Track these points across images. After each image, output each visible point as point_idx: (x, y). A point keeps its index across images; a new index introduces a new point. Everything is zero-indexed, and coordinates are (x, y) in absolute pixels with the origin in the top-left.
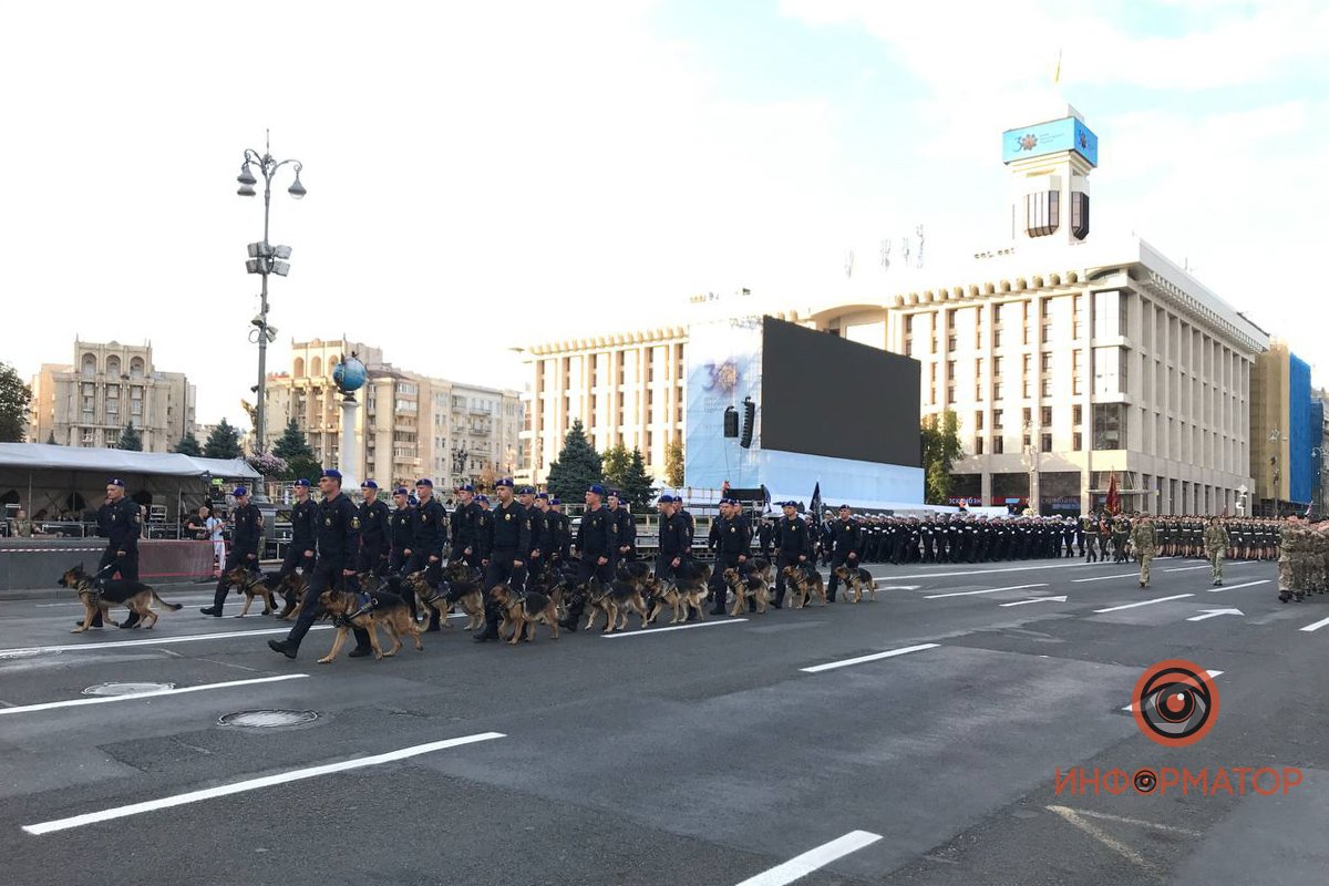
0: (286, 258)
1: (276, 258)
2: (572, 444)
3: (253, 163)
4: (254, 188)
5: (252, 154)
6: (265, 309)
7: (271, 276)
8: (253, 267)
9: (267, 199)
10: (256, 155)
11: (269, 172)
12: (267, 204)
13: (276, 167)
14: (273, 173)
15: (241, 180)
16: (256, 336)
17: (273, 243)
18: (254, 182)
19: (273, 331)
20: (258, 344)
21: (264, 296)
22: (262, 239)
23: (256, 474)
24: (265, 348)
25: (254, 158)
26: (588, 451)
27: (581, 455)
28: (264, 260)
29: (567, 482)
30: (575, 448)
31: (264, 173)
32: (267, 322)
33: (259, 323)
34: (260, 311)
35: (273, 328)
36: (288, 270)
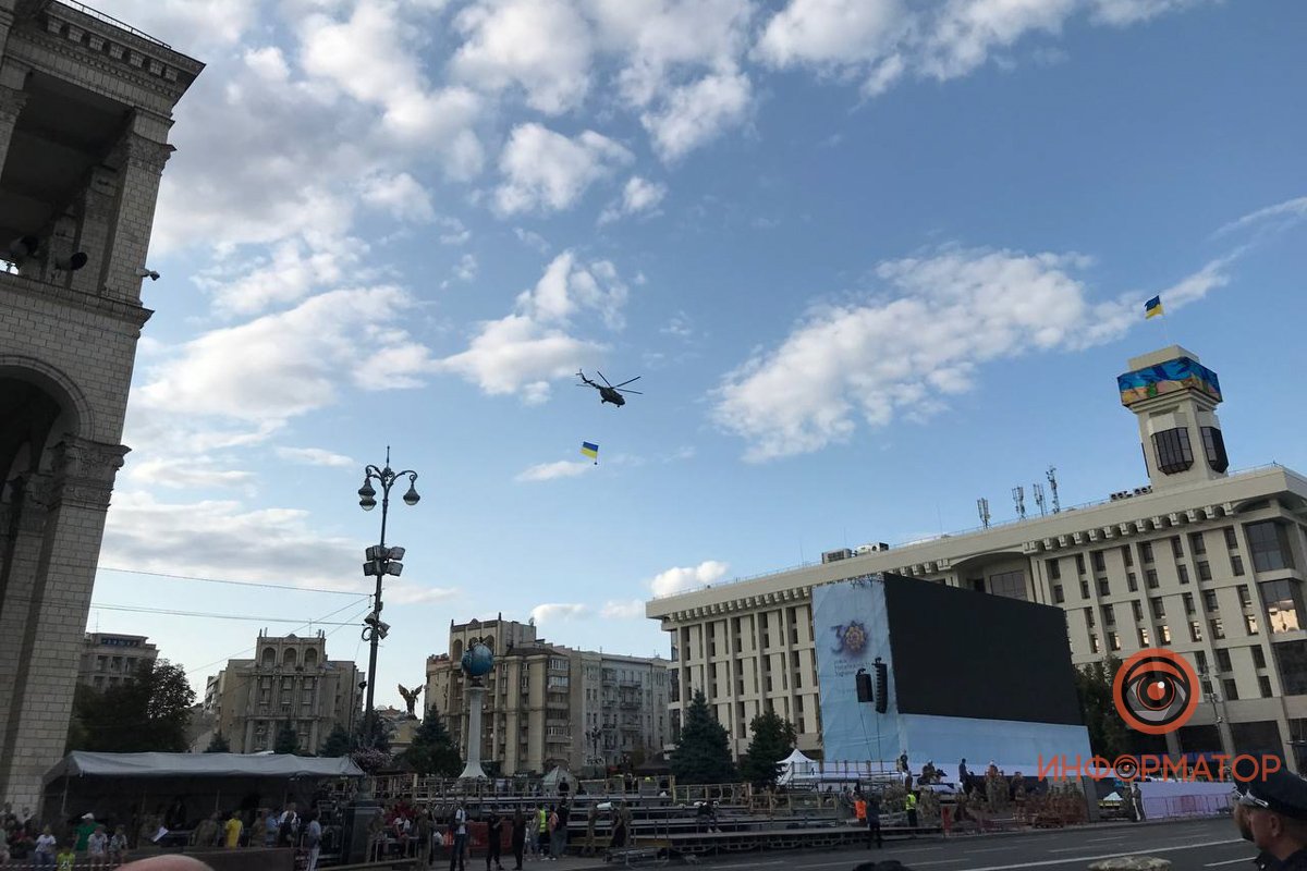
0: (400, 559)
1: (391, 560)
3: (375, 476)
4: (375, 498)
5: (373, 469)
6: (379, 606)
7: (386, 578)
8: (370, 569)
9: (385, 506)
10: (377, 469)
11: (387, 483)
12: (385, 512)
13: (395, 478)
14: (391, 484)
15: (361, 492)
16: (367, 634)
17: (388, 545)
18: (374, 493)
19: (385, 628)
20: (370, 642)
21: (378, 595)
22: (379, 543)
23: (360, 772)
24: (376, 645)
25: (374, 472)
26: (712, 725)
27: (705, 729)
28: (381, 562)
29: (690, 760)
30: (697, 723)
31: (384, 485)
32: (380, 619)
33: (373, 621)
34: (373, 609)
35: (385, 625)
36: (401, 570)
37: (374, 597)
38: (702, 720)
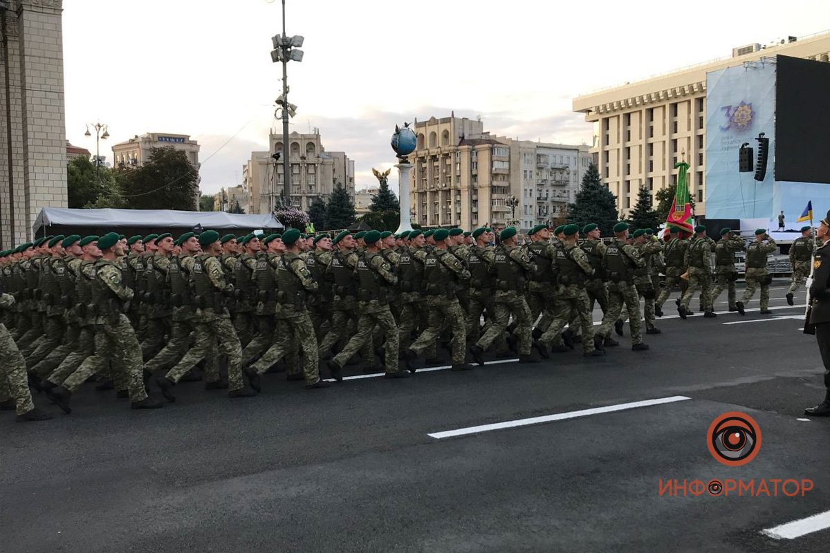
0: (300, 46)
1: (293, 48)
2: (587, 186)
6: (286, 90)
7: (290, 63)
8: (276, 56)
16: (279, 114)
17: (289, 35)
19: (294, 108)
20: (282, 120)
21: (285, 79)
22: (281, 32)
23: (280, 226)
24: (287, 122)
26: (601, 192)
27: (595, 195)
28: (285, 50)
29: (581, 219)
30: (589, 190)
32: (288, 101)
33: (282, 102)
34: (282, 92)
35: (293, 105)
36: (302, 56)
37: (282, 82)
38: (593, 188)
